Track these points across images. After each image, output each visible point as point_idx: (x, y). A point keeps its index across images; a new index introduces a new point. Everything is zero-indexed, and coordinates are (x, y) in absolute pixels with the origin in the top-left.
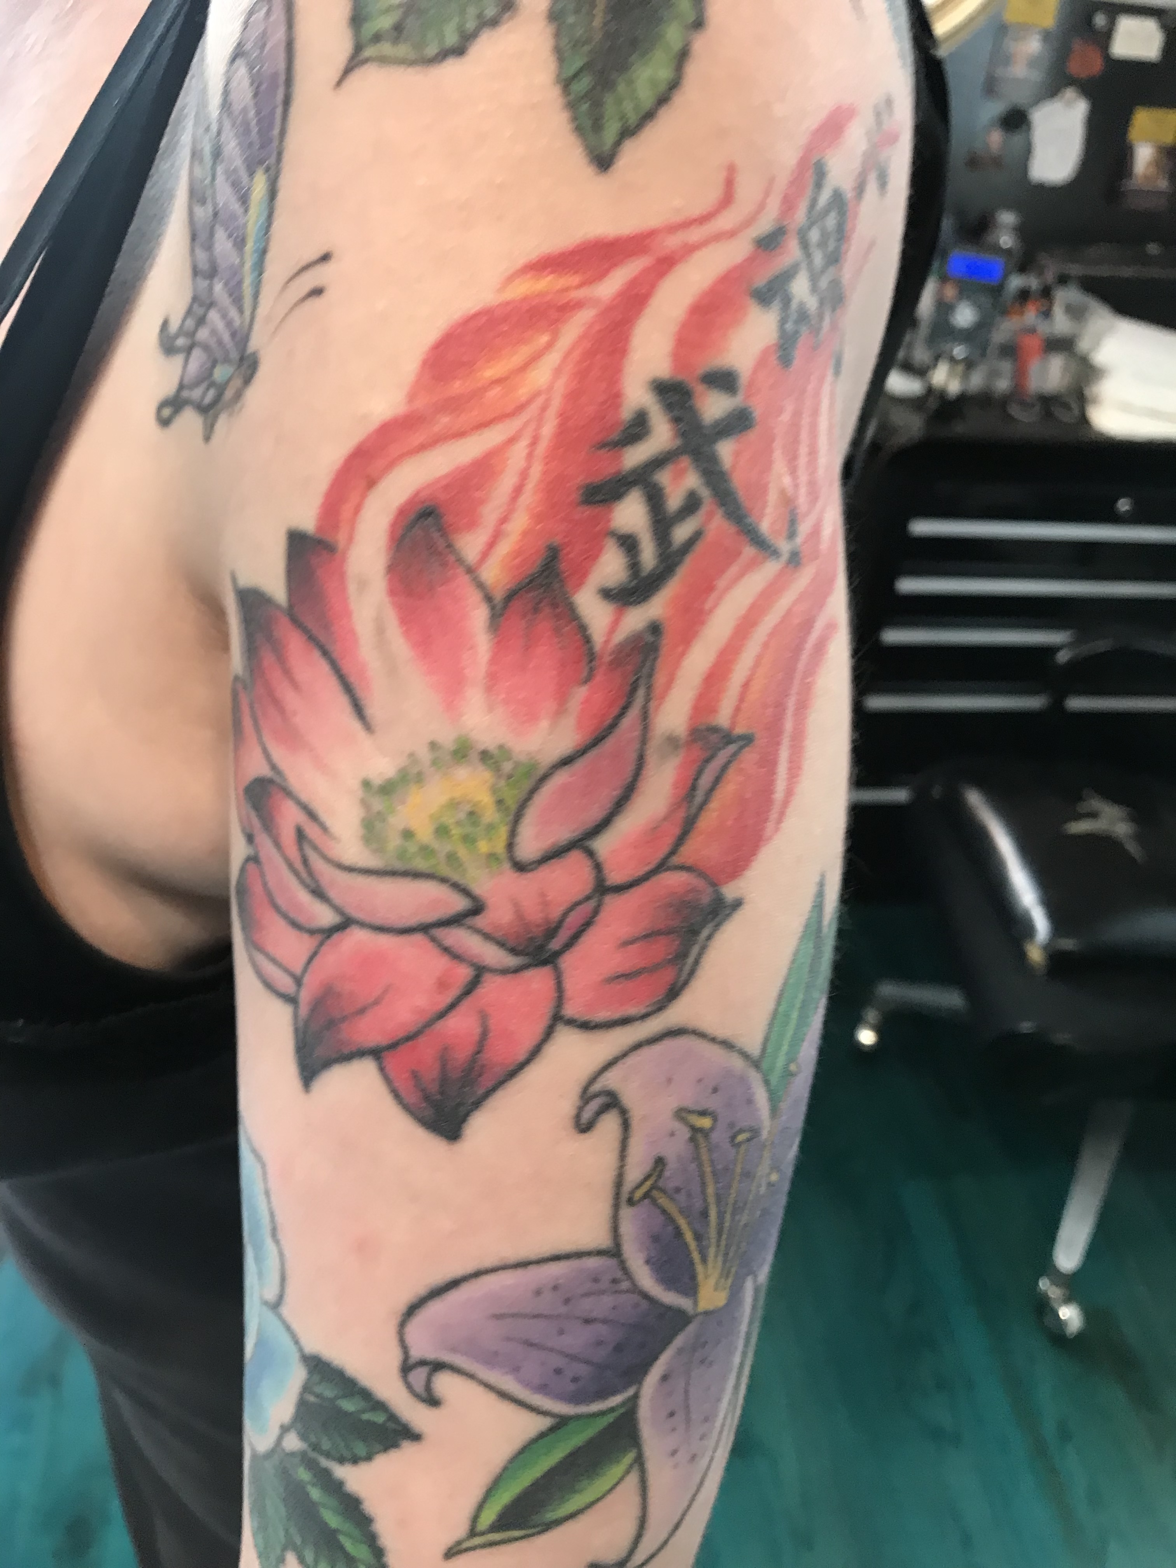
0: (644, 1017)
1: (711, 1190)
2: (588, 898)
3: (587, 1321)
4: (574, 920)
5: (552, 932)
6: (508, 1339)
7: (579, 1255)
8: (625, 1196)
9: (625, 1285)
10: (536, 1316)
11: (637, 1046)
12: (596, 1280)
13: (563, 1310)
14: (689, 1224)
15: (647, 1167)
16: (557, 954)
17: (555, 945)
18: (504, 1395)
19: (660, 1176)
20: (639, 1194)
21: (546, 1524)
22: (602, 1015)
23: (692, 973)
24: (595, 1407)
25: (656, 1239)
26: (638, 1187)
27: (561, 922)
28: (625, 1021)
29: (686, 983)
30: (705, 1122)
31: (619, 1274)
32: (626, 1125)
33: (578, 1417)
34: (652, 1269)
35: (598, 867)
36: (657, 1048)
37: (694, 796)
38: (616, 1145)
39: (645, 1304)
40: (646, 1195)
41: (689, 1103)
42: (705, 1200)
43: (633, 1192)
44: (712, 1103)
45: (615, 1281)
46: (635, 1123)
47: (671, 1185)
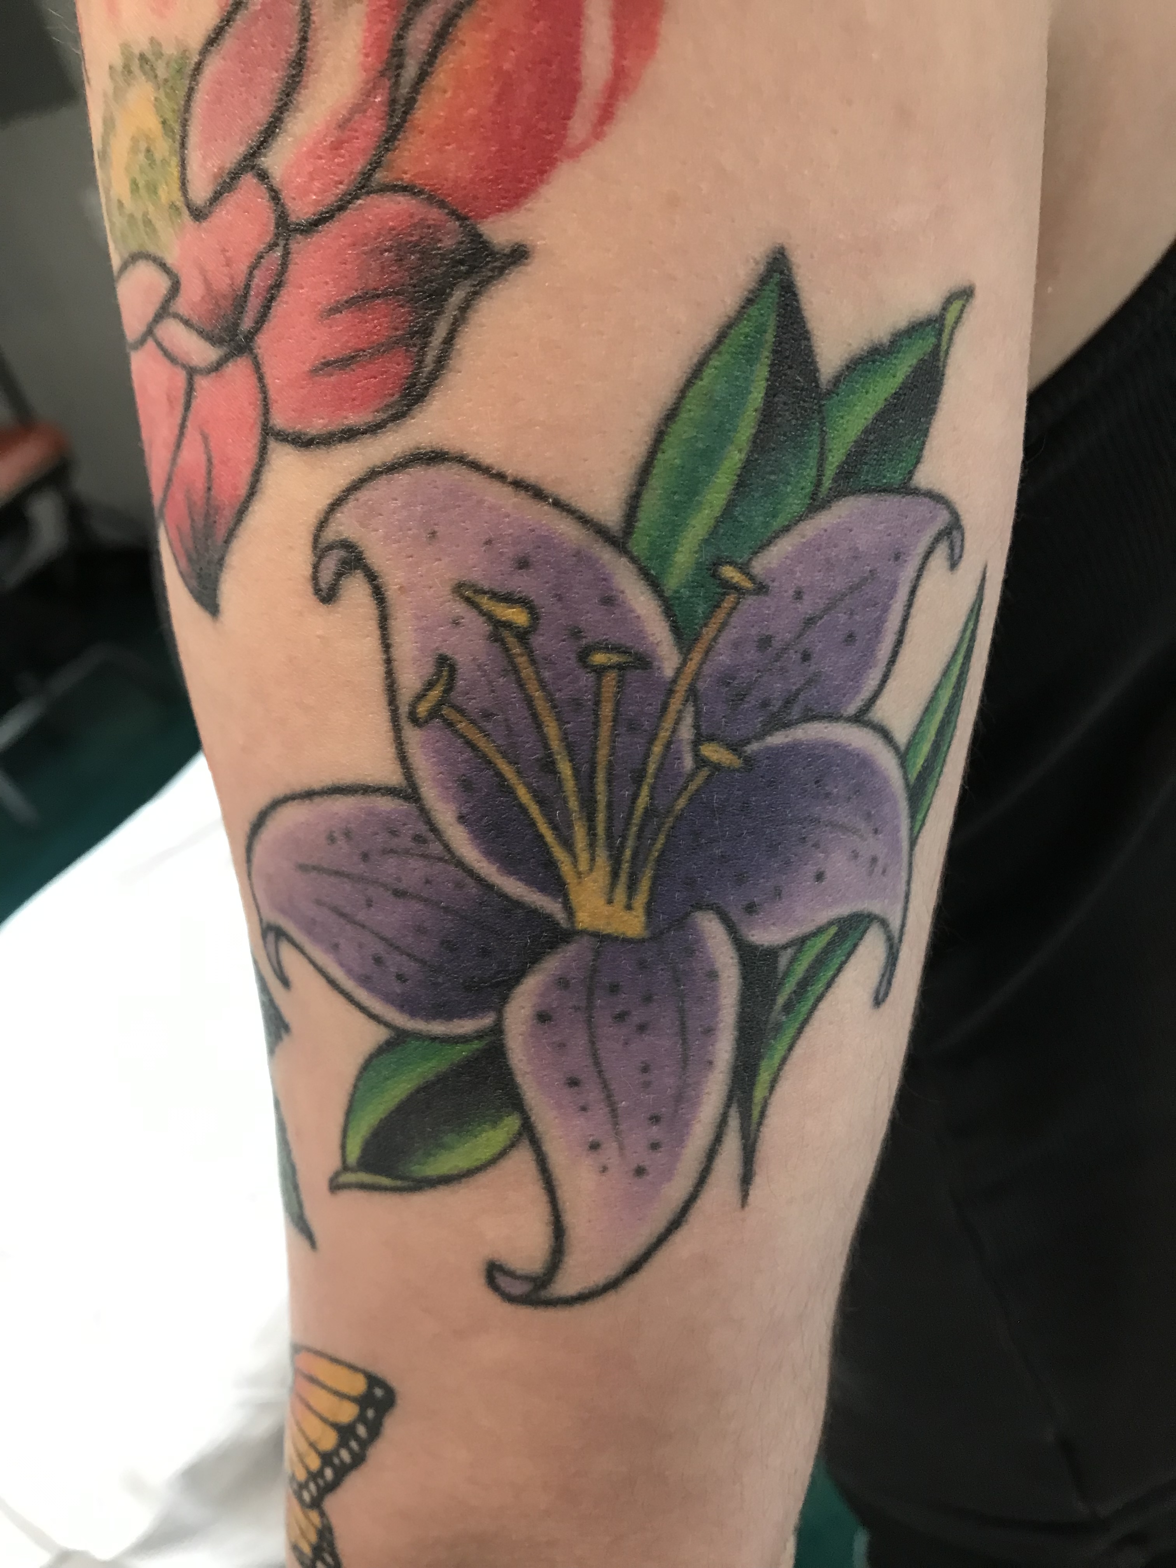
0: (374, 429)
1: (552, 730)
2: (272, 246)
3: (399, 894)
4: (260, 282)
5: (241, 301)
6: (319, 902)
7: (365, 790)
8: (404, 710)
9: (436, 848)
10: (337, 873)
11: (373, 475)
12: (394, 833)
13: (361, 868)
14: (519, 772)
15: (428, 669)
16: (251, 336)
17: (247, 324)
18: (332, 983)
19: (449, 688)
20: (422, 709)
21: (414, 1180)
22: (317, 425)
23: (441, 362)
24: (438, 1028)
25: (466, 785)
26: (420, 697)
27: (247, 287)
28: (349, 435)
29: (434, 377)
30: (518, 616)
31: (422, 828)
32: (379, 594)
33: (417, 1036)
34: (471, 832)
35: (275, 196)
36: (402, 479)
37: (400, 66)
38: (372, 626)
39: (473, 889)
40: (434, 713)
41: (476, 576)
42: (546, 746)
43: (413, 706)
44: (521, 583)
45: (419, 839)
46: (391, 592)
47: (472, 705)
